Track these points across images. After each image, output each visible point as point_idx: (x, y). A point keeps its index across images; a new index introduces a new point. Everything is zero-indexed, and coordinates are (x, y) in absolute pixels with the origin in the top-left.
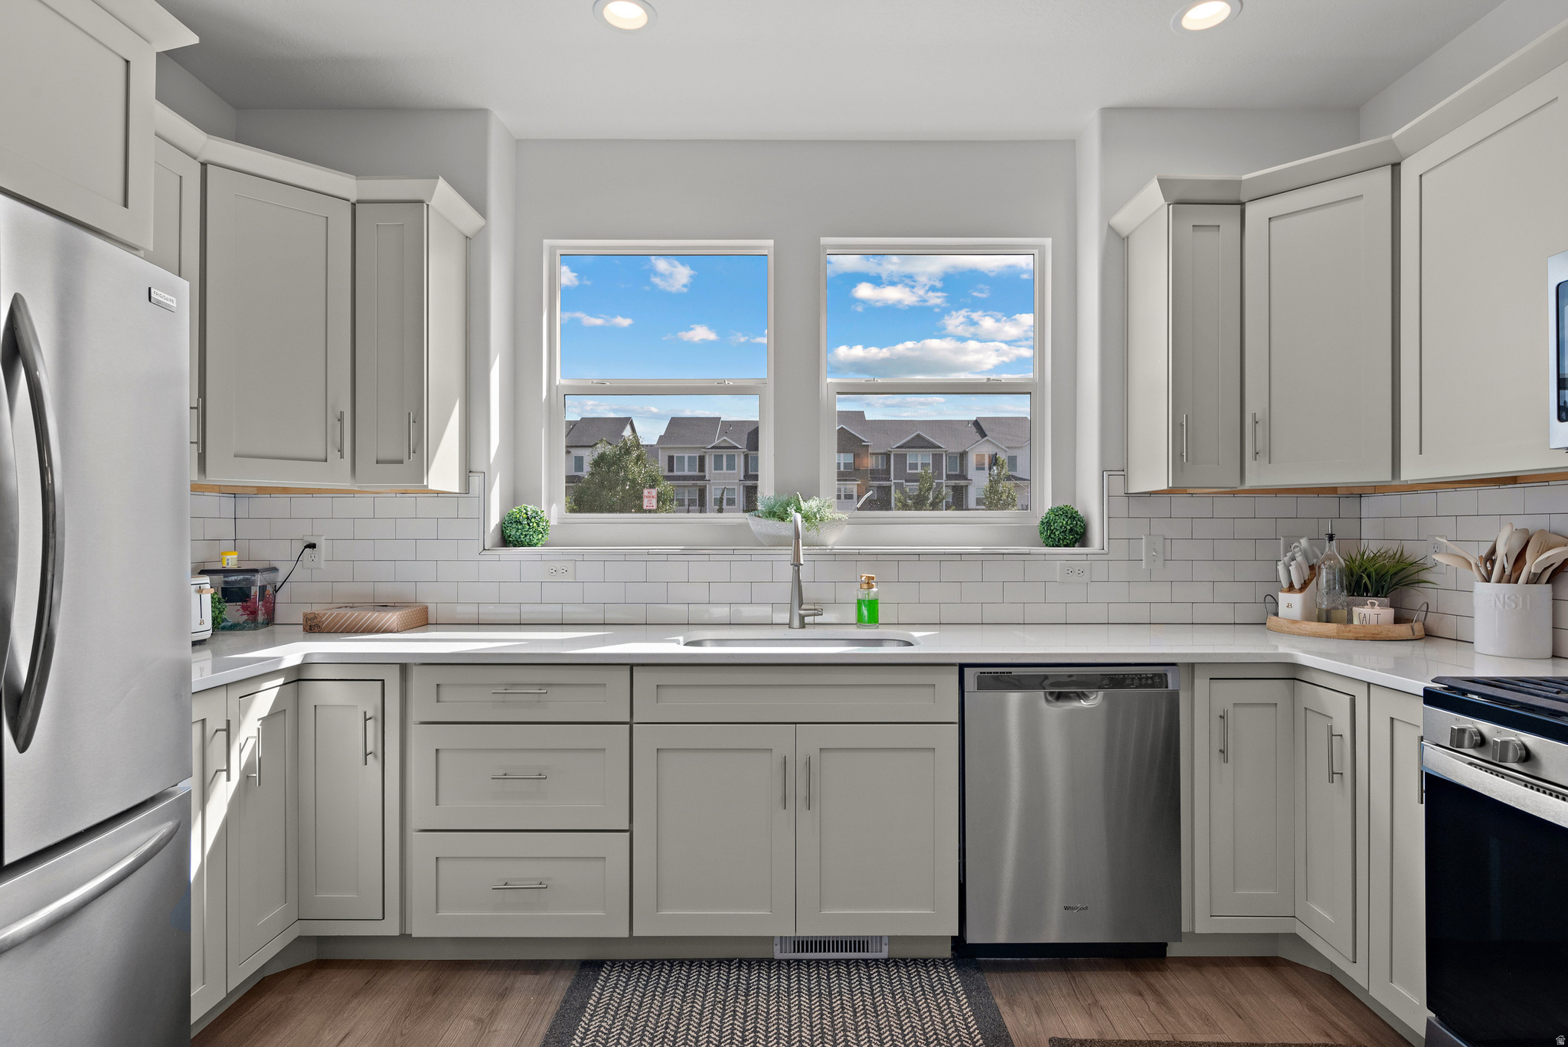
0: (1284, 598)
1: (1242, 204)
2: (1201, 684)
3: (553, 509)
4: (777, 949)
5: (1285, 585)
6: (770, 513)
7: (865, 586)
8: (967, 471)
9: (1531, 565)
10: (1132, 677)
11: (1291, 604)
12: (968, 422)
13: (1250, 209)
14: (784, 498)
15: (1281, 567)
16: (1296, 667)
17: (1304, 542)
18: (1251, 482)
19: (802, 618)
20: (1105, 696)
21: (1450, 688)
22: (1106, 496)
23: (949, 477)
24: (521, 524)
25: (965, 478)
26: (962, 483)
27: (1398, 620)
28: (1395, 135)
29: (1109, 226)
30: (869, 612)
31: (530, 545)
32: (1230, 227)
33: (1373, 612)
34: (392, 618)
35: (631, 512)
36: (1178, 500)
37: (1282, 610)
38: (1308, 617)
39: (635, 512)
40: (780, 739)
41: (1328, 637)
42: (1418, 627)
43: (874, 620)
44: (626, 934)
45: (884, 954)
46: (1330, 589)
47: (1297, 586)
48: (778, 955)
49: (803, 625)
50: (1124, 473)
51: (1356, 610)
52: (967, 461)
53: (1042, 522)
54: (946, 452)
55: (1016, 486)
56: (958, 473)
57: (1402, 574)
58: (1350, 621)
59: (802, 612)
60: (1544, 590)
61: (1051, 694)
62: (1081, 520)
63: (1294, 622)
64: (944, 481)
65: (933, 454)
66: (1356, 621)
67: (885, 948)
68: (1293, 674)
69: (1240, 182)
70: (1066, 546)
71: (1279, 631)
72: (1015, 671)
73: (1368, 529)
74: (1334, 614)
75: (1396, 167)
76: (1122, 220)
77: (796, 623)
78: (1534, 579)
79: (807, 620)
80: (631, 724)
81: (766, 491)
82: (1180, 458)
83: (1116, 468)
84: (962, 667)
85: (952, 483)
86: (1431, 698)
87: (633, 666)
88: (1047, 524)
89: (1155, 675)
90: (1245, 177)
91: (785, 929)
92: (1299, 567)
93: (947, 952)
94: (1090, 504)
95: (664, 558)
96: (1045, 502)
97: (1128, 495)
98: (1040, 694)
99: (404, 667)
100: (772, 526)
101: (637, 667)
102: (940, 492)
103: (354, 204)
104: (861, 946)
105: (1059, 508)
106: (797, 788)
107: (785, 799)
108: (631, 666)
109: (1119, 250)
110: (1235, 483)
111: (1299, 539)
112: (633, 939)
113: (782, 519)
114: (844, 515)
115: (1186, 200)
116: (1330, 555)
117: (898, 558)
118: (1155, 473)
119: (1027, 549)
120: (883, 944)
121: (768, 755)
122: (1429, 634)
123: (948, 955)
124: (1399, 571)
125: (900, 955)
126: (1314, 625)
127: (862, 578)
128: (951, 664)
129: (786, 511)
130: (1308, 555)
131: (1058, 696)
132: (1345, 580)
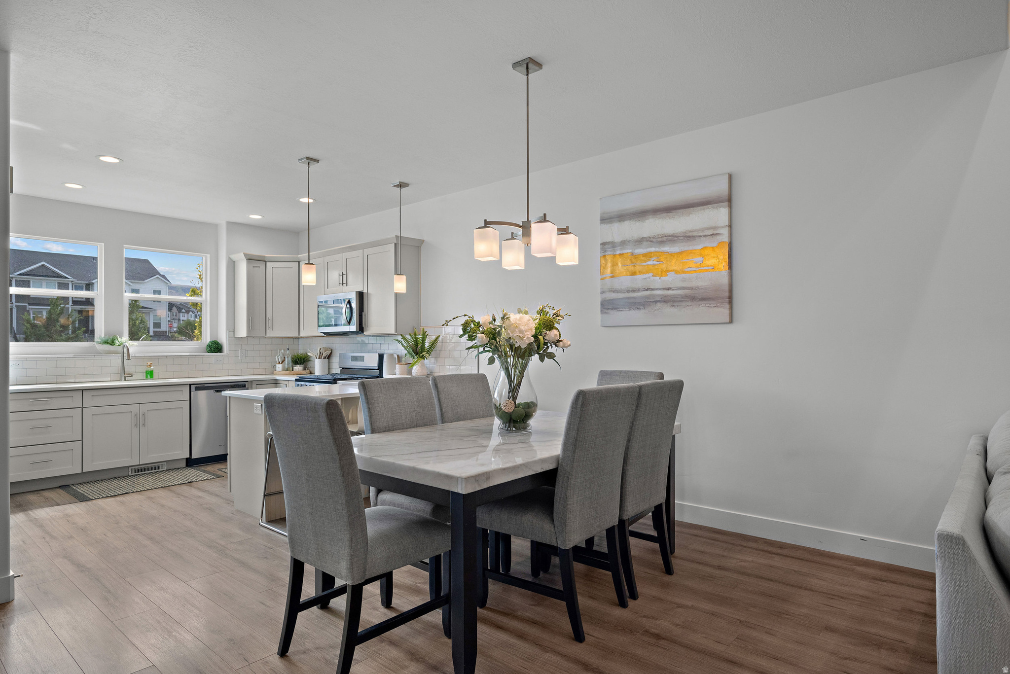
0: (278, 366)
1: (266, 262)
2: (254, 386)
5: (278, 362)
6: (104, 343)
7: (149, 367)
9: (324, 355)
10: (237, 385)
11: (279, 367)
13: (268, 263)
14: (112, 337)
15: (277, 358)
16: (277, 380)
17: (282, 351)
18: (267, 335)
19: (125, 377)
21: (300, 378)
22: (229, 338)
27: (304, 369)
28: (299, 256)
29: (229, 257)
32: (263, 268)
33: (298, 368)
36: (249, 339)
37: (277, 369)
38: (283, 370)
40: (134, 409)
41: (286, 374)
42: (308, 371)
43: (152, 377)
44: (80, 472)
45: (165, 469)
46: (288, 364)
47: (281, 363)
48: (130, 474)
49: (125, 380)
50: (234, 330)
51: (294, 368)
53: (207, 345)
54: (72, 281)
58: (293, 370)
59: (125, 375)
60: (327, 360)
61: (215, 390)
62: (220, 345)
63: (279, 371)
67: (165, 467)
68: (276, 382)
69: (265, 256)
70: (216, 353)
71: (276, 374)
72: (205, 385)
73: (300, 347)
74: (289, 369)
75: (299, 262)
76: (234, 257)
77: (123, 378)
78: (325, 358)
79: (127, 377)
80: (82, 408)
81: (100, 334)
82: (250, 327)
83: (232, 328)
84: (190, 385)
86: (296, 380)
88: (209, 346)
89: (242, 384)
90: (266, 256)
91: (135, 462)
92: (281, 357)
93: (184, 464)
94: (223, 339)
95: (64, 359)
96: (207, 339)
97: (235, 337)
98: (212, 391)
100: (108, 347)
101: (85, 390)
104: (157, 468)
105: (213, 341)
106: (140, 422)
107: (136, 425)
108: (82, 390)
109: (232, 266)
110: (264, 335)
111: (280, 350)
112: (83, 473)
113: (111, 345)
114: (135, 343)
115: (250, 259)
116: (288, 354)
117: (159, 357)
118: (242, 332)
119: (203, 354)
120: (165, 465)
121: (130, 413)
122: (311, 373)
123: (185, 466)
124: (305, 357)
125: (171, 466)
126: (284, 372)
127: (147, 364)
128: (187, 384)
129: (113, 342)
130: (283, 354)
131: (217, 391)
132: (292, 361)
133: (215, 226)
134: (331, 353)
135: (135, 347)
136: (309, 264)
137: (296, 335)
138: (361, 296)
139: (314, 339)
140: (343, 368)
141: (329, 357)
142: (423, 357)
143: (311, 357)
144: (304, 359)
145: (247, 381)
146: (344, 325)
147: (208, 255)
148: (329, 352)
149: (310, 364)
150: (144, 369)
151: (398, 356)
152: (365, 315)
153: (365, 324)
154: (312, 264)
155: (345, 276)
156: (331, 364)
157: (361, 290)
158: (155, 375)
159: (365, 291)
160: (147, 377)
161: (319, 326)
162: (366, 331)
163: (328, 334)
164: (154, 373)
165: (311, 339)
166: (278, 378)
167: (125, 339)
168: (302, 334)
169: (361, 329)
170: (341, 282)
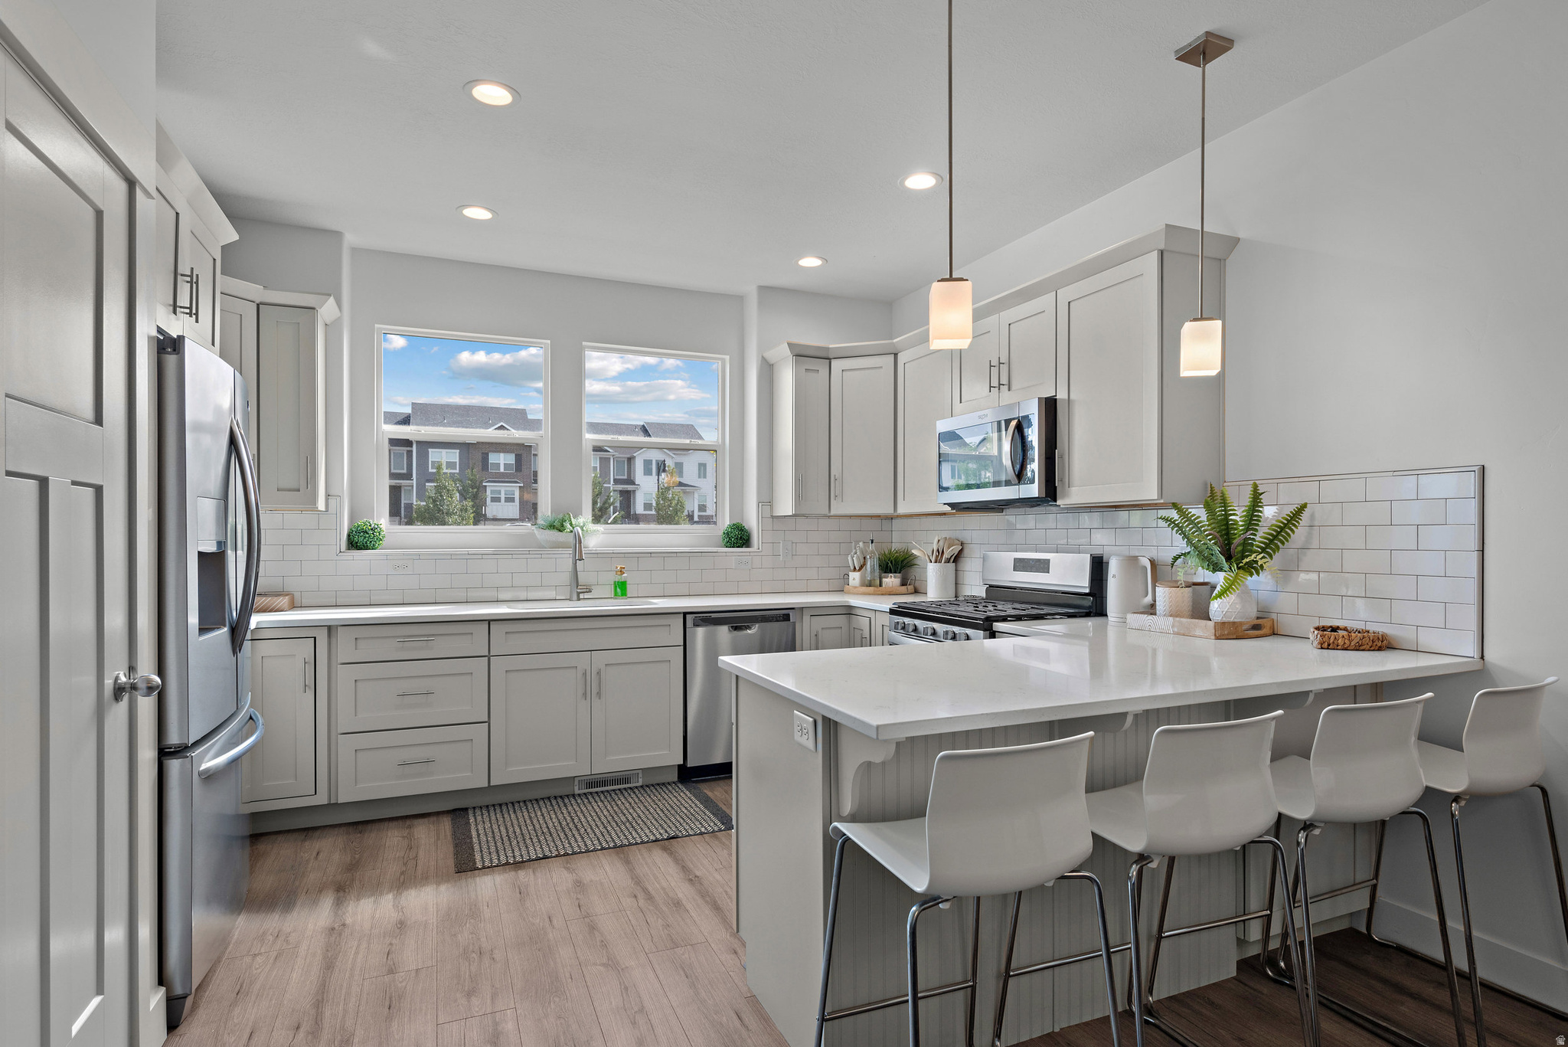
0: (851, 574)
1: (830, 359)
2: (806, 618)
3: (382, 520)
4: (576, 788)
5: (852, 568)
6: (550, 526)
7: (619, 573)
8: (634, 477)
9: (946, 555)
10: (774, 616)
11: (855, 578)
12: (636, 426)
13: (834, 362)
14: (561, 516)
15: (849, 558)
16: (851, 607)
17: (861, 544)
18: (833, 512)
19: (578, 594)
20: (759, 627)
21: (899, 607)
22: (761, 517)
23: (616, 481)
24: (368, 533)
25: (633, 483)
26: (630, 487)
27: (903, 584)
28: (895, 341)
29: (763, 357)
30: (621, 589)
31: (373, 549)
32: (824, 372)
33: (892, 581)
34: (284, 601)
35: (435, 525)
36: (800, 520)
37: (850, 581)
38: (863, 584)
39: (439, 525)
40: (582, 661)
41: (870, 594)
42: (911, 588)
43: (624, 594)
44: (486, 785)
45: (640, 784)
46: (873, 571)
47: (857, 569)
48: (577, 792)
49: (579, 599)
50: (770, 504)
51: (884, 580)
52: (635, 464)
53: (724, 533)
55: (685, 492)
56: (625, 477)
57: (905, 562)
58: (881, 585)
59: (579, 590)
60: (952, 565)
61: (732, 627)
62: (746, 532)
63: (856, 587)
64: (611, 485)
65: (600, 458)
66: (884, 586)
67: (640, 780)
68: (849, 611)
69: (828, 348)
70: (738, 547)
71: (849, 593)
72: (713, 615)
73: (896, 537)
74: (873, 583)
75: (896, 355)
76: (771, 355)
77: (575, 597)
78: (948, 561)
79: (581, 596)
80: (489, 657)
81: (545, 510)
82: (800, 496)
83: (767, 501)
84: (685, 614)
85: (620, 487)
86: (892, 612)
87: (490, 621)
88: (727, 534)
89: (784, 615)
90: (831, 346)
91: (582, 769)
92: (858, 558)
94: (752, 521)
95: (480, 557)
96: (725, 522)
97: (772, 517)
98: (727, 627)
99: (331, 629)
100: (553, 535)
101: (494, 622)
102: (609, 497)
103: (258, 305)
104: (627, 780)
105: (734, 525)
106: (592, 688)
107: (585, 694)
108: (489, 622)
109: (768, 371)
110: (826, 512)
111: (857, 542)
112: (490, 788)
113: (560, 531)
114: (600, 527)
115: (801, 354)
116: (872, 552)
117: (638, 555)
118: (786, 505)
119: (715, 549)
120: (640, 775)
121: (574, 670)
122: (916, 592)
123: (676, 779)
124: (905, 559)
125: (649, 783)
126: (864, 588)
127: (617, 568)
128: (679, 613)
129: (563, 526)
130: (862, 552)
131: (736, 628)
132: (880, 566)
133: (740, 299)
134: (961, 551)
135: (598, 537)
136: (951, 279)
137: (890, 511)
138: (1050, 406)
139: (924, 520)
140: (991, 586)
141: (957, 559)
142: (1252, 568)
143: (916, 557)
144: (902, 561)
145: (793, 609)
146: (1008, 483)
147: (727, 357)
148: (956, 549)
149: (914, 572)
150: (613, 577)
151: (1153, 563)
152: (1061, 457)
153: (1061, 480)
154: (961, 279)
155: (1004, 368)
156: (960, 573)
157: (1050, 393)
158: (631, 590)
159: (1061, 395)
160: (616, 594)
161: (942, 488)
162: (1063, 497)
163: (958, 507)
164: (628, 586)
165: (916, 521)
166: (854, 601)
167: (585, 518)
168: (901, 510)
169: (1051, 491)
170: (995, 383)
